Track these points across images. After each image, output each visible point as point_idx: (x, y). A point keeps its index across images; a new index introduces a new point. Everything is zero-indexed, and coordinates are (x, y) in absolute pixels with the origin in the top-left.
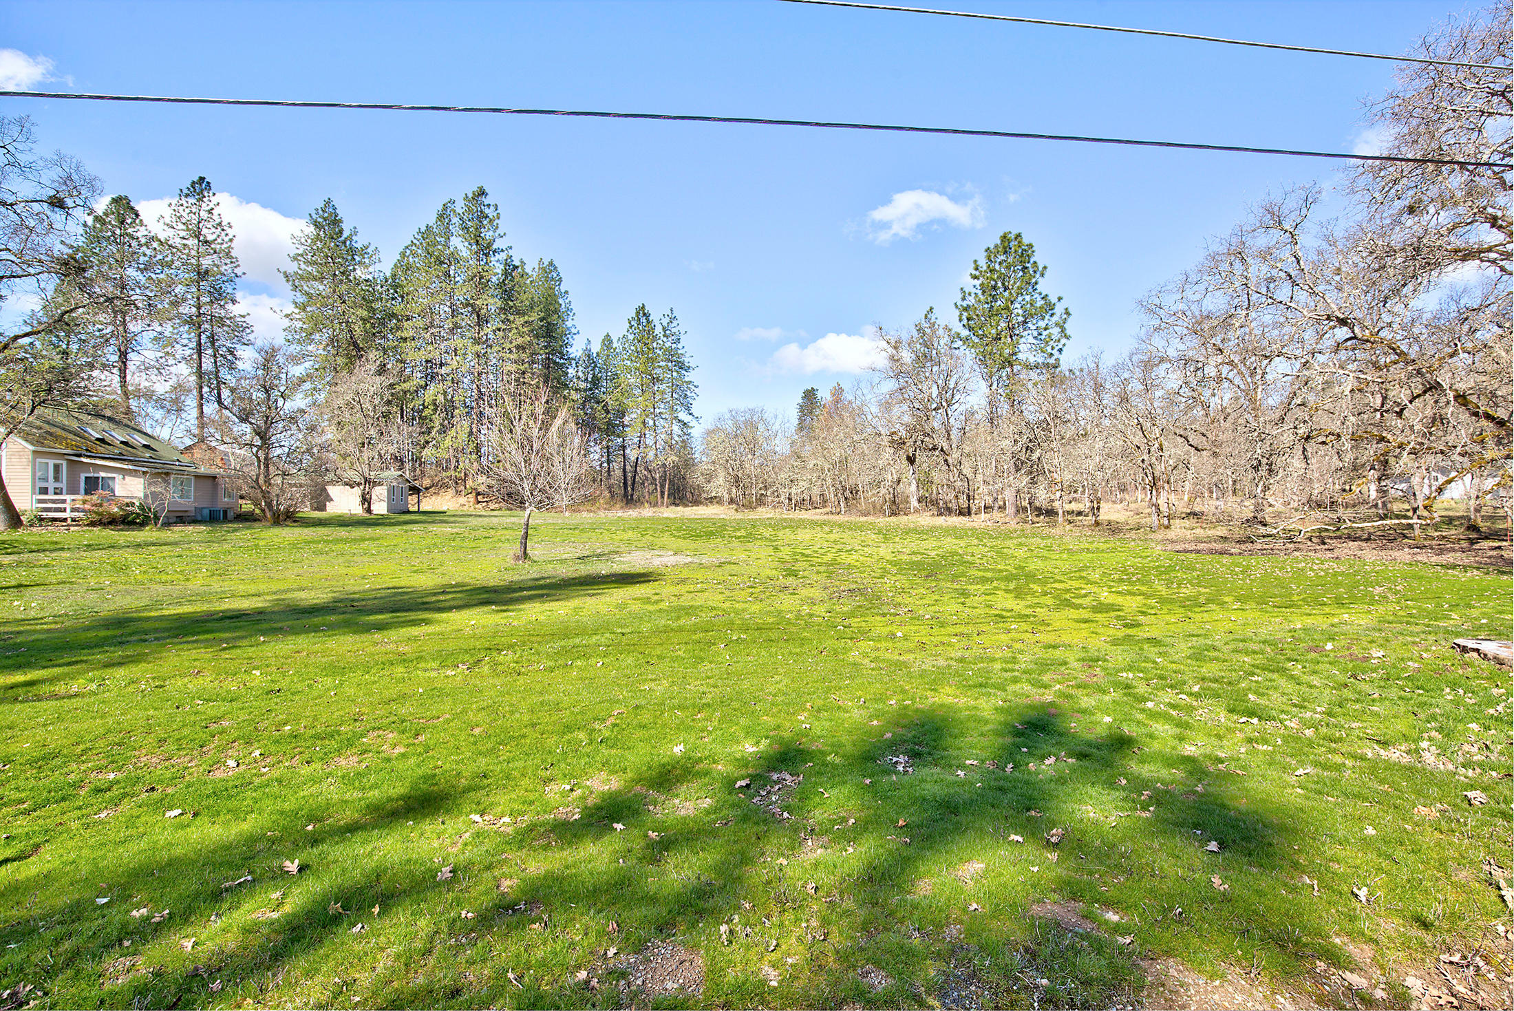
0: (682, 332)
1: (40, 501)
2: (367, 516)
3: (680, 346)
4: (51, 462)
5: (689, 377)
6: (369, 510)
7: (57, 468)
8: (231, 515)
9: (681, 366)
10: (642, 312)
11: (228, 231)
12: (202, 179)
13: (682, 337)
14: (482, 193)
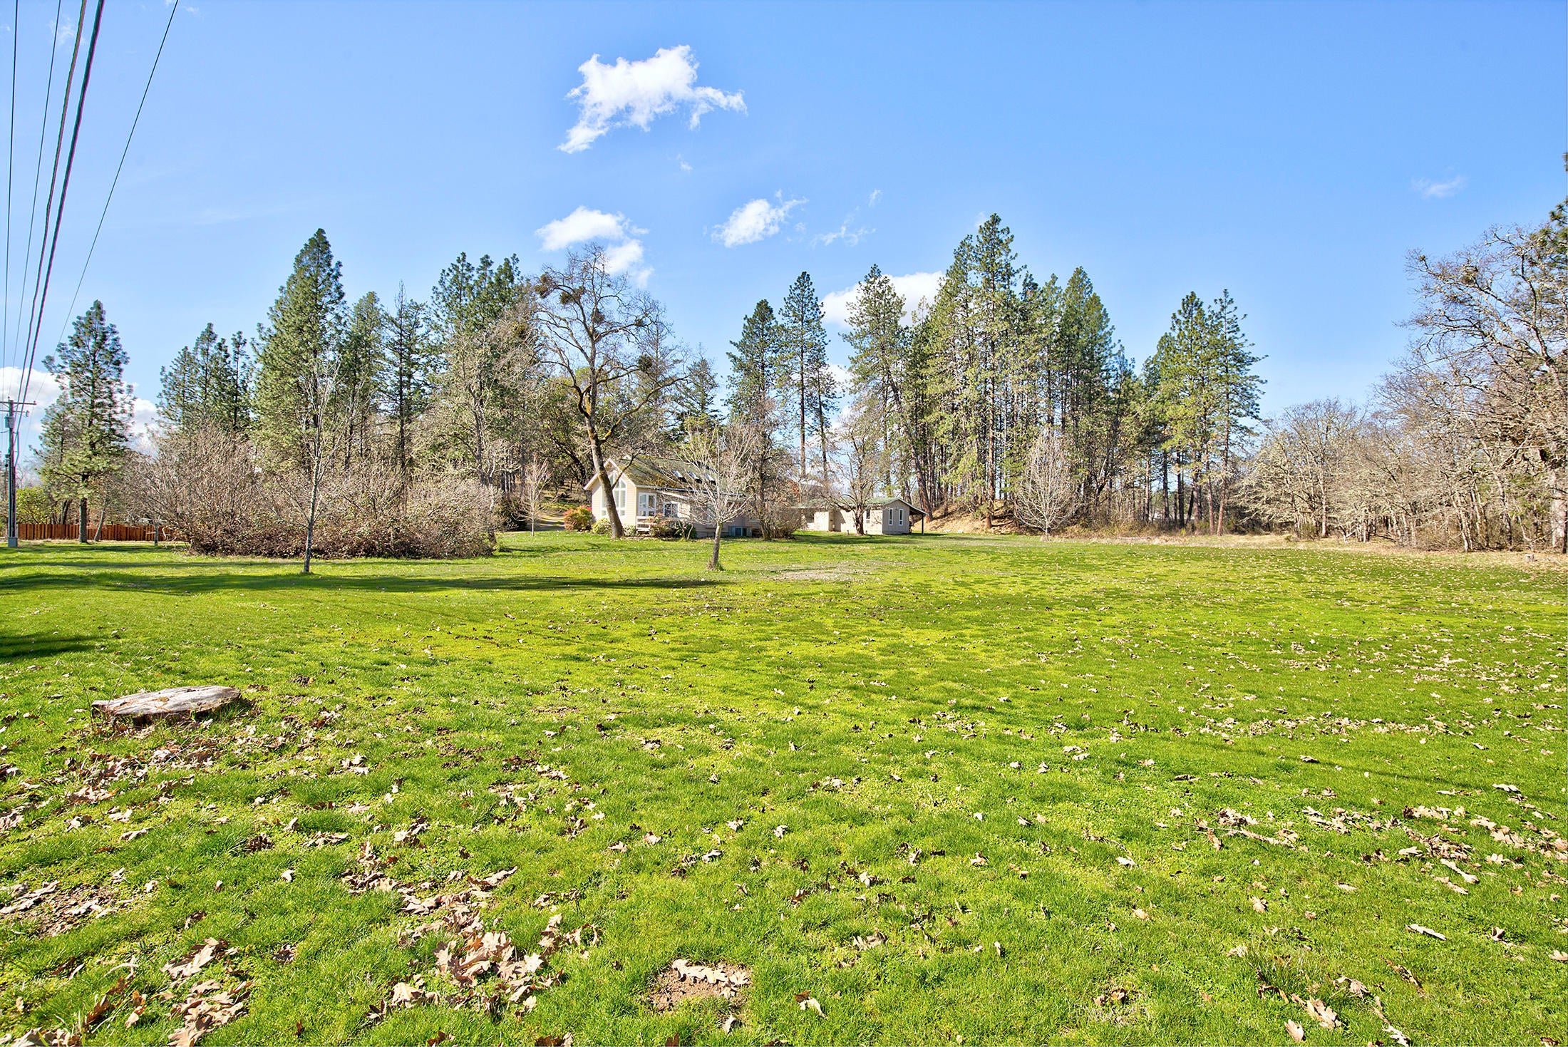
0: (1240, 316)
1: (640, 520)
2: (859, 535)
3: (1239, 334)
4: (648, 495)
5: (1253, 370)
6: (861, 531)
7: (651, 498)
8: (750, 531)
9: (1241, 360)
10: (1191, 303)
11: (821, 309)
12: (804, 273)
13: (1239, 323)
14: (996, 220)
